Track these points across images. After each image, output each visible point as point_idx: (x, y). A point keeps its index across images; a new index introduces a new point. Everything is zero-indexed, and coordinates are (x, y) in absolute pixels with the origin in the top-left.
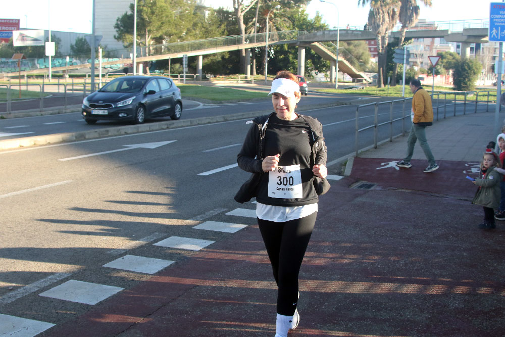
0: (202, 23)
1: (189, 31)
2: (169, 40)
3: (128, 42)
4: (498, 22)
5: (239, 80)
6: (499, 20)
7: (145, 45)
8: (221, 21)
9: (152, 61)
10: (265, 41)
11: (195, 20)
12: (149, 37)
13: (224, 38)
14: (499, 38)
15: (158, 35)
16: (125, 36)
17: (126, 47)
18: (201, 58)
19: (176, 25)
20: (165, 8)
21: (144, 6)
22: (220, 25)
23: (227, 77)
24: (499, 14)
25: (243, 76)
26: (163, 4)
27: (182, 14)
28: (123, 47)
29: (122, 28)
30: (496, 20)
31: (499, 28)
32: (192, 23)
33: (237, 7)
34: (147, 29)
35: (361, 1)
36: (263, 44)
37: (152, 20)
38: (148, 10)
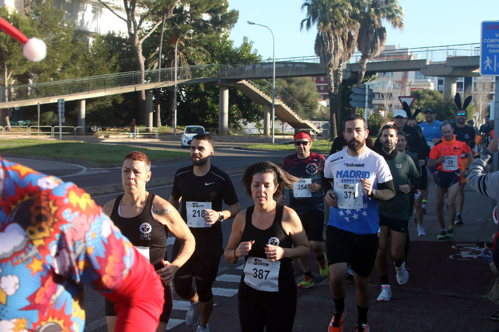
0: (84, 55)
1: (65, 66)
2: (37, 78)
4: (493, 49)
5: (138, 133)
6: (494, 46)
7: (4, 86)
8: (111, 52)
9: (14, 108)
10: (174, 80)
11: (74, 51)
12: (8, 74)
13: (116, 75)
14: (495, 70)
15: (22, 72)
18: (83, 103)
22: (110, 57)
23: (121, 130)
24: (495, 37)
25: (143, 128)
27: (56, 42)
30: (491, 46)
31: (495, 56)
32: (71, 54)
33: (133, 32)
34: (7, 63)
35: (305, 23)
36: (170, 84)
37: (12, 50)
38: (7, 36)
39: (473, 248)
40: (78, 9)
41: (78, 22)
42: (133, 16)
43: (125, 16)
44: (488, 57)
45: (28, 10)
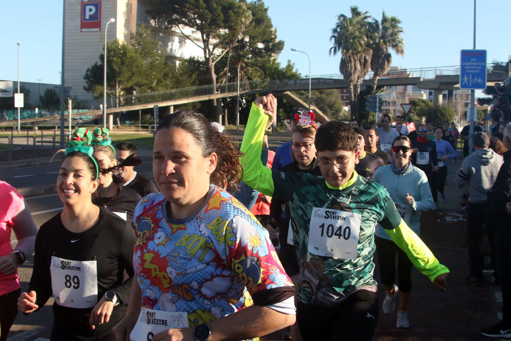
0: (173, 74)
1: (159, 81)
2: (139, 90)
3: (99, 93)
4: (469, 69)
7: (116, 96)
8: (192, 72)
9: (122, 112)
10: (237, 91)
11: (166, 71)
12: (119, 87)
13: (195, 88)
14: (471, 85)
15: (129, 86)
16: (94, 87)
17: (96, 98)
19: (147, 75)
20: (136, 58)
21: (114, 56)
22: (191, 75)
24: (470, 61)
26: (134, 55)
27: (153, 64)
28: (92, 98)
29: (92, 79)
30: (468, 67)
31: (471, 75)
32: (163, 73)
33: (208, 57)
34: (118, 79)
35: (333, 50)
36: (235, 94)
37: (122, 71)
38: (118, 60)
40: (169, 40)
41: (169, 50)
42: (208, 45)
43: (202, 45)
44: (465, 76)
45: (133, 41)
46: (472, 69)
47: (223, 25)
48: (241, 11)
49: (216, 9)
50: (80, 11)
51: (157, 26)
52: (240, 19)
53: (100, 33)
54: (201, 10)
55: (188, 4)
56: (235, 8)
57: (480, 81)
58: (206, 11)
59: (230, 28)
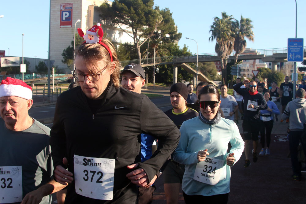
3: (71, 64)
4: (293, 50)
8: (127, 51)
13: (128, 61)
14: (294, 59)
16: (68, 60)
17: (69, 67)
22: (126, 53)
24: (294, 45)
28: (67, 67)
29: (66, 56)
30: (292, 49)
31: (294, 54)
33: (136, 42)
35: (211, 38)
36: (152, 65)
39: (284, 137)
40: (113, 33)
41: (113, 38)
42: (136, 35)
43: (133, 35)
44: (291, 54)
46: (295, 50)
47: (145, 24)
48: (156, 15)
49: (141, 14)
50: (59, 15)
51: (106, 24)
52: (155, 20)
53: (71, 28)
54: (132, 15)
55: (124, 11)
56: (153, 13)
57: (299, 57)
58: (135, 15)
59: (149, 25)
